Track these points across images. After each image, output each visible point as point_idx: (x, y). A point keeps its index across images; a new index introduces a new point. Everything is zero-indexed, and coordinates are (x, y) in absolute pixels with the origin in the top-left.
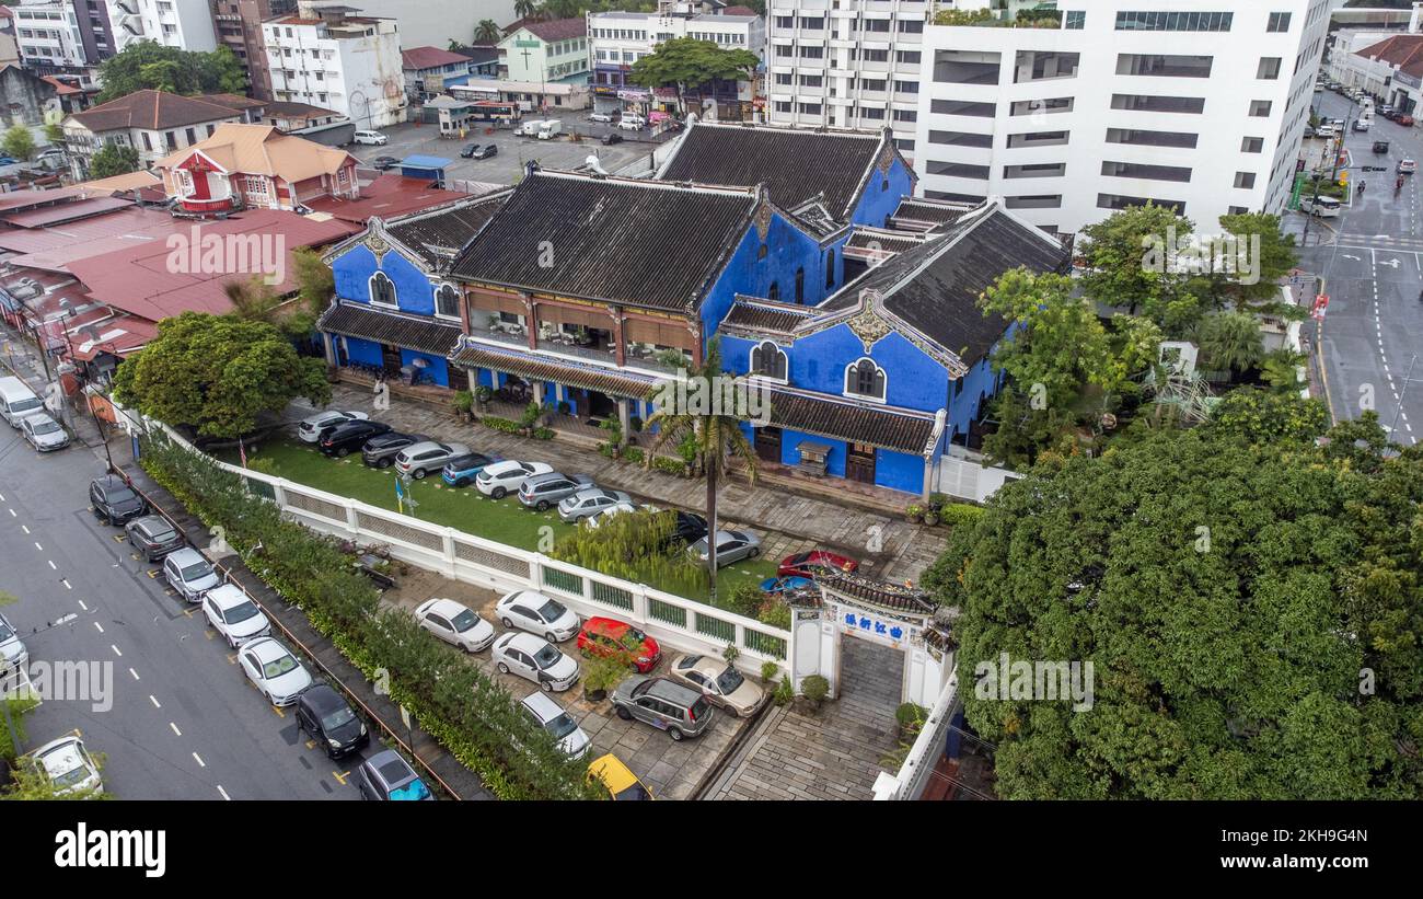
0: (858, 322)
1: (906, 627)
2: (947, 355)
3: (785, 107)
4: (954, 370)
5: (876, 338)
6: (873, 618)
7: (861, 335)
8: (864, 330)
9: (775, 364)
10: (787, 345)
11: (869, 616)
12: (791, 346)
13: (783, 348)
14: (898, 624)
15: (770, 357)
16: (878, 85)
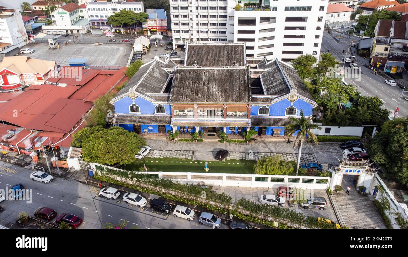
0: (290, 98)
1: (361, 170)
2: (313, 102)
3: (178, 32)
4: (314, 105)
5: (294, 101)
6: (353, 169)
7: (290, 101)
8: (291, 99)
9: (266, 111)
10: (269, 106)
11: (351, 169)
12: (271, 106)
13: (269, 107)
14: (359, 169)
15: (264, 109)
16: (204, 24)
